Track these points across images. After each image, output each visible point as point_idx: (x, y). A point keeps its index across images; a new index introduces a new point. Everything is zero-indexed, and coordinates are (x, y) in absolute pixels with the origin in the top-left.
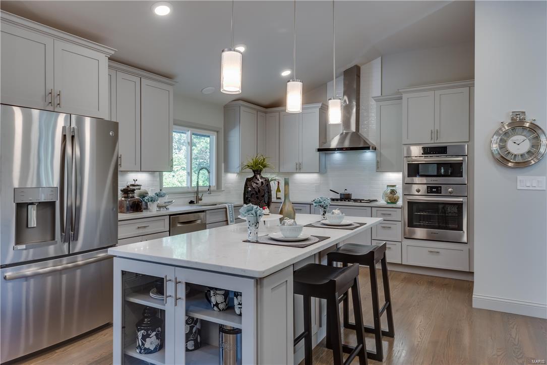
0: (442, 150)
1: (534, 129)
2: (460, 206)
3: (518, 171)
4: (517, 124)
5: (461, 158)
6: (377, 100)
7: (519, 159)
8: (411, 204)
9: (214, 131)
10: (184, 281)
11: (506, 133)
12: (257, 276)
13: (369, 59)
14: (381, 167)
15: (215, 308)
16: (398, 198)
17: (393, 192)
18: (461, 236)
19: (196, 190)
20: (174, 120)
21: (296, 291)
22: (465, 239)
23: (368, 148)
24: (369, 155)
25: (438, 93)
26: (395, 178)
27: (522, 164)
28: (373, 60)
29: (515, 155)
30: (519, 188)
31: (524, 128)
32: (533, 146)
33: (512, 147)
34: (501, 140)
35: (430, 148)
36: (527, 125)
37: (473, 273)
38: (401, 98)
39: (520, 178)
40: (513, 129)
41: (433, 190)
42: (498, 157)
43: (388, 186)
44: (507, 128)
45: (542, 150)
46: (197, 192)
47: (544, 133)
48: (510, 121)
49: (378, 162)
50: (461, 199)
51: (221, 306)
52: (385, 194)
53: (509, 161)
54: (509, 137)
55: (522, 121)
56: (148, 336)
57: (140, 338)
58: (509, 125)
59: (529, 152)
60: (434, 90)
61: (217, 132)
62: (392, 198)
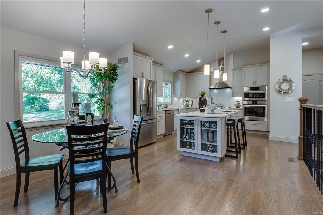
0: (258, 88)
1: (290, 81)
2: (264, 108)
3: (285, 95)
4: (285, 80)
5: (264, 91)
6: (232, 70)
7: (285, 91)
8: (245, 108)
9: (170, 82)
10: (200, 120)
11: (281, 83)
12: (221, 117)
13: (228, 55)
14: (233, 95)
15: (207, 127)
16: (240, 106)
17: (238, 104)
18: (264, 119)
19: (166, 103)
20: (163, 80)
21: (226, 126)
22: (266, 120)
23: (229, 88)
24: (228, 90)
25: (256, 68)
26: (239, 99)
27: (286, 93)
28: (230, 55)
29: (284, 90)
30: (285, 100)
31: (287, 81)
32: (290, 87)
33: (282, 87)
34: (279, 85)
35: (253, 88)
36: (288, 80)
37: (269, 132)
38: (242, 69)
39: (285, 97)
40: (283, 81)
41: (254, 102)
42: (278, 90)
43: (236, 102)
44: (281, 81)
45: (293, 88)
46: (167, 104)
47: (293, 82)
48: (282, 79)
49: (232, 93)
50: (264, 106)
51: (208, 127)
52: (235, 105)
53: (282, 92)
54: (282, 84)
55: (286, 79)
56: (187, 135)
57: (185, 136)
58: (282, 80)
59: (288, 89)
60: (254, 67)
61: (171, 82)
62: (238, 106)
